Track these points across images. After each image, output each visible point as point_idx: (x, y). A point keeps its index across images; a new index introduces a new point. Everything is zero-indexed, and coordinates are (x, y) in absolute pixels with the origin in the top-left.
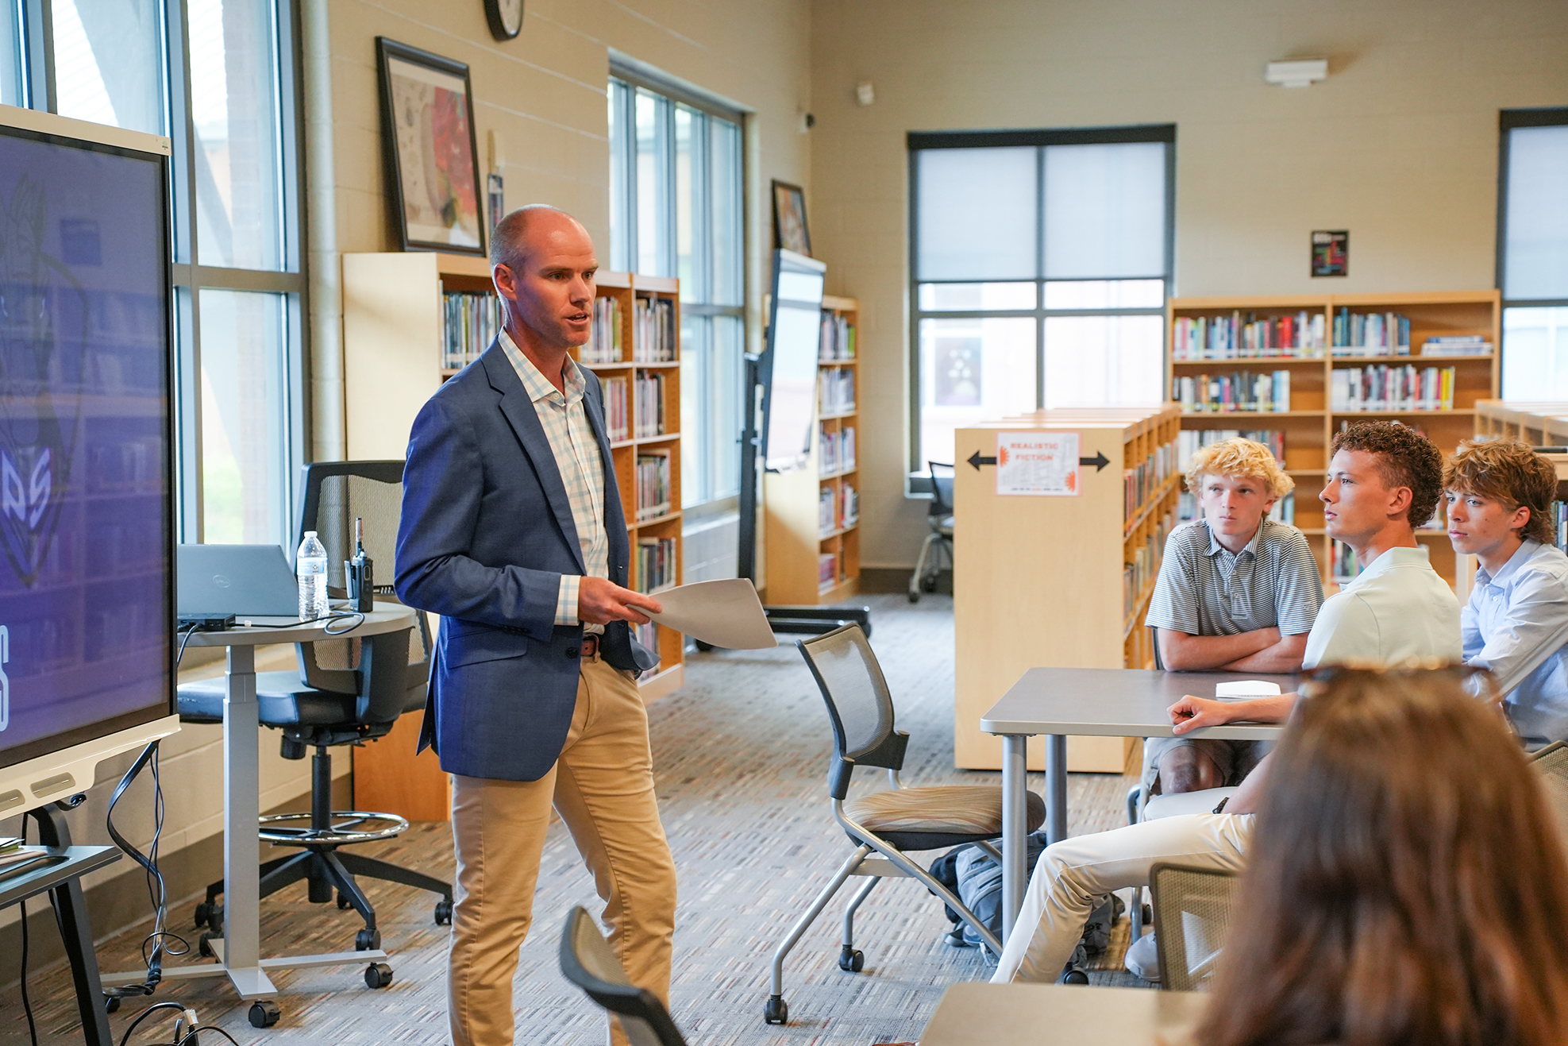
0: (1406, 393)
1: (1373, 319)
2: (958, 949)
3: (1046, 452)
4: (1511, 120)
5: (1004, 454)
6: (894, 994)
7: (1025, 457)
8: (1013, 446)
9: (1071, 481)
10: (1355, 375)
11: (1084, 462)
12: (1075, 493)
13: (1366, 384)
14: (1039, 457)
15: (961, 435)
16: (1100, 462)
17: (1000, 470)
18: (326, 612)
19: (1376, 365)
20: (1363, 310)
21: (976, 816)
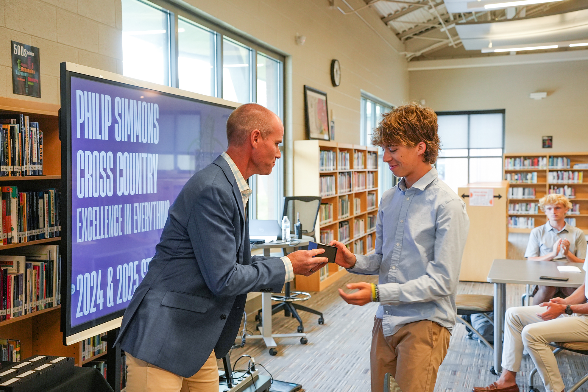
0: (569, 178)
1: (560, 160)
2: (470, 340)
3: (484, 194)
5: (471, 194)
6: (454, 355)
7: (478, 195)
8: (475, 192)
9: (491, 202)
10: (555, 174)
11: (495, 197)
12: (492, 205)
13: (558, 176)
14: (482, 195)
15: (459, 189)
16: (499, 197)
17: (470, 199)
18: (289, 239)
19: (561, 171)
20: (557, 157)
21: (482, 305)
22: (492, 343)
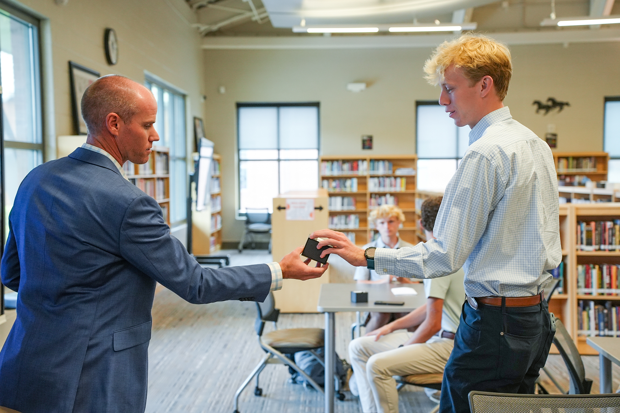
0: (391, 185)
1: (381, 164)
2: (294, 385)
3: (303, 205)
4: (419, 104)
5: (289, 207)
6: (276, 405)
7: (296, 207)
8: (292, 203)
9: (311, 215)
10: (376, 180)
11: (316, 208)
12: (312, 219)
13: (380, 183)
14: (301, 207)
15: (275, 200)
16: (321, 208)
17: (288, 211)
19: (383, 177)
20: (378, 160)
21: (310, 340)
22: (322, 386)
